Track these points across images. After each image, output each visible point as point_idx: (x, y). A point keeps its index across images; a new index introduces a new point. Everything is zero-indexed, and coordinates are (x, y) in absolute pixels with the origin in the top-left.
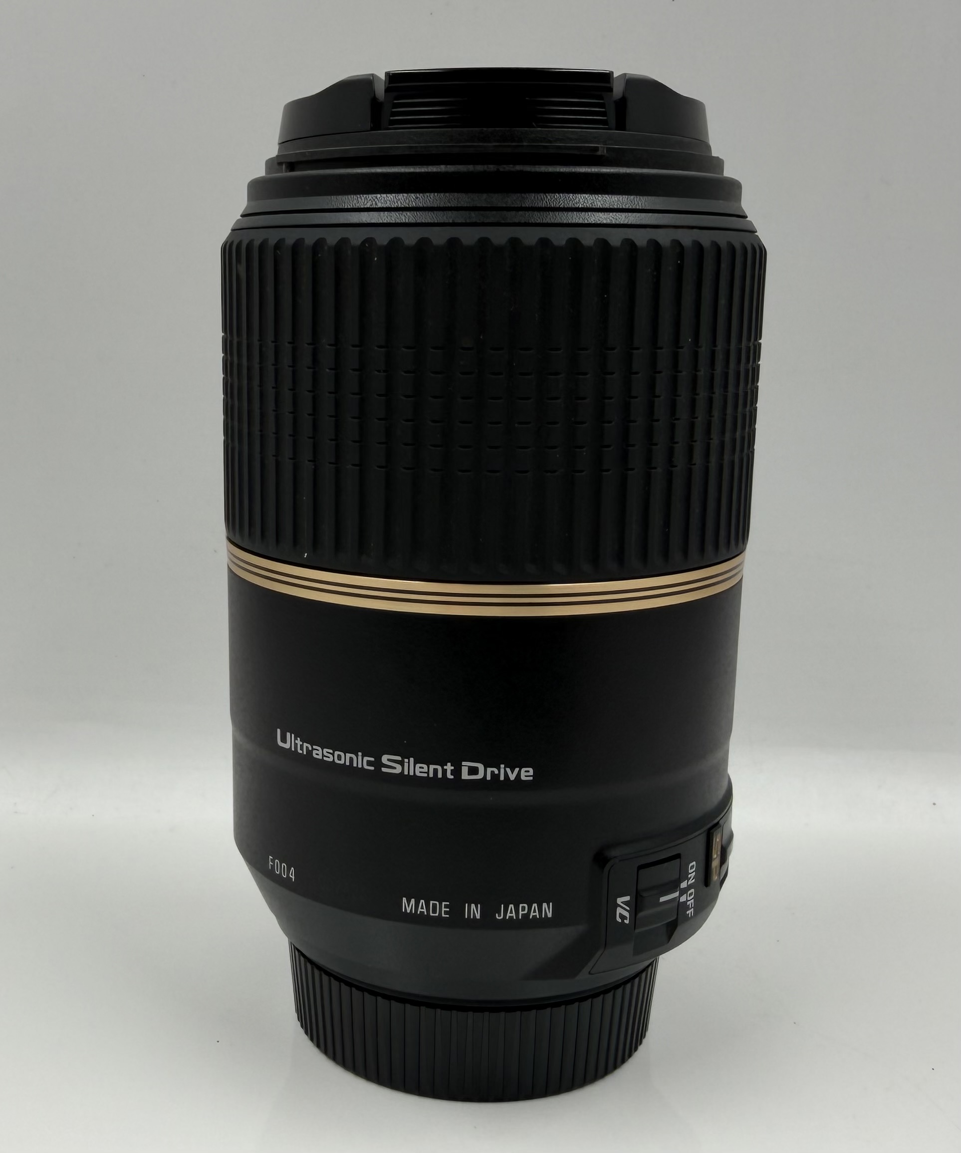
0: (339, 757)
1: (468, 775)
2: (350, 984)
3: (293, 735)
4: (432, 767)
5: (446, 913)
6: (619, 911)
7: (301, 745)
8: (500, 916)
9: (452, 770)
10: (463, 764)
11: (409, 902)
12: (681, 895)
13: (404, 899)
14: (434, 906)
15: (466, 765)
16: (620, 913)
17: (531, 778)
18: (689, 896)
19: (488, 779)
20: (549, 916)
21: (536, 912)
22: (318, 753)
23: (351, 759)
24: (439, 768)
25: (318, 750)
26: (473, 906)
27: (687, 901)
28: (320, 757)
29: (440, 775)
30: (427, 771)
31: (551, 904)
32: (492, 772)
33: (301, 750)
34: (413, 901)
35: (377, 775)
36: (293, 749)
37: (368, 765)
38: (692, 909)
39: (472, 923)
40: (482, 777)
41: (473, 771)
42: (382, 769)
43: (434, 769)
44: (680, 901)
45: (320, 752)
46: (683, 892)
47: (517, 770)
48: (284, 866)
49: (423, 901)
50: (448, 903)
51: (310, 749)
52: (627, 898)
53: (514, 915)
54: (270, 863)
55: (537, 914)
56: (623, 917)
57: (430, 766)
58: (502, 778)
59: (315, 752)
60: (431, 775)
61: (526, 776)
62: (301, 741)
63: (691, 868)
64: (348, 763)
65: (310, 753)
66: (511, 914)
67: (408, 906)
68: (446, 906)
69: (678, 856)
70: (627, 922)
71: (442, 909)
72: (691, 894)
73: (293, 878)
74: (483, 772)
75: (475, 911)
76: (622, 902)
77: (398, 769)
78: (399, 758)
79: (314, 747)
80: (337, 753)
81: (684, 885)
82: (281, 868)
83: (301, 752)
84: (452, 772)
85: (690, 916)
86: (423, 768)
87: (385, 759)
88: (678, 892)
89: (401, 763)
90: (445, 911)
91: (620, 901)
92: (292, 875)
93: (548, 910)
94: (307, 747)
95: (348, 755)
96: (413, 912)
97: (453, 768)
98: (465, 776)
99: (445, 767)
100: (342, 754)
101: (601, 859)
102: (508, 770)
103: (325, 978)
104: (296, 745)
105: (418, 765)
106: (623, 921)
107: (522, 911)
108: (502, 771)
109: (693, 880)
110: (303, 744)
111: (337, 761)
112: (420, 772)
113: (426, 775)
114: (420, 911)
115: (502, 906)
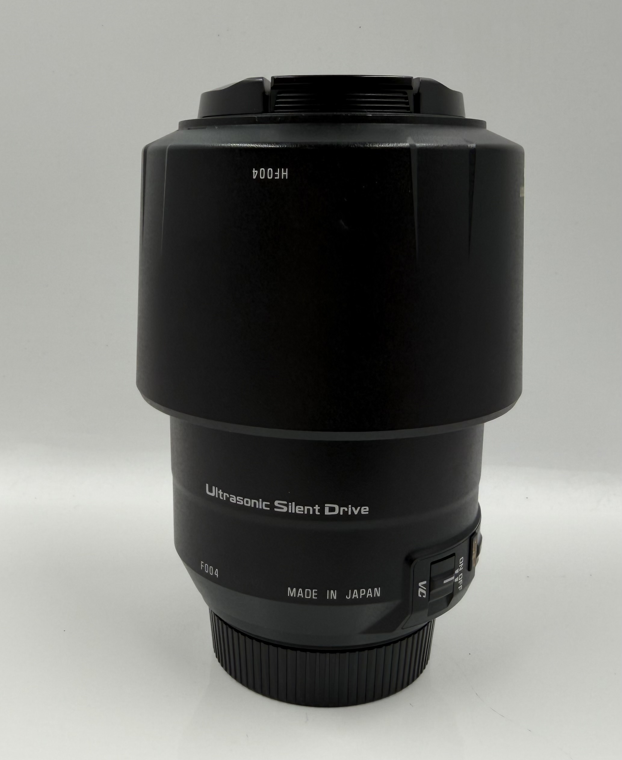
0: (247, 502)
1: (329, 512)
2: (252, 638)
3: (217, 488)
4: (306, 508)
5: (315, 596)
6: (420, 590)
7: (222, 494)
8: (348, 597)
9: (318, 509)
10: (325, 506)
11: (292, 590)
12: (455, 578)
13: (289, 589)
14: (308, 592)
15: (327, 506)
16: (421, 592)
17: (367, 513)
18: (460, 578)
19: (341, 514)
20: (378, 596)
21: (370, 594)
22: (233, 499)
23: (255, 503)
24: (311, 508)
25: (233, 498)
26: (332, 591)
27: (459, 581)
28: (235, 502)
29: (311, 513)
30: (303, 510)
31: (379, 588)
32: (344, 510)
33: (222, 497)
34: (294, 590)
35: (272, 513)
36: (217, 496)
37: (265, 507)
38: (461, 586)
39: (332, 602)
40: (338, 513)
41: (332, 509)
42: (275, 509)
43: (308, 509)
44: (455, 581)
45: (235, 499)
46: (457, 576)
47: (359, 508)
48: (211, 568)
49: (301, 589)
50: (317, 590)
51: (228, 496)
52: (425, 582)
53: (357, 596)
54: (202, 566)
55: (371, 595)
56: (422, 594)
57: (305, 507)
58: (350, 513)
59: (231, 499)
60: (306, 512)
61: (364, 512)
62: (222, 491)
63: (461, 561)
64: (253, 506)
65: (228, 499)
66: (355, 595)
67: (291, 592)
68: (315, 592)
69: (454, 555)
70: (424, 596)
71: (313, 594)
72: (461, 577)
73: (217, 575)
74: (338, 510)
75: (333, 595)
76: (421, 585)
77: (285, 509)
78: (286, 503)
79: (231, 496)
80: (245, 500)
81: (457, 572)
82: (209, 569)
83: (222, 498)
84: (319, 511)
85: (460, 590)
86: (301, 508)
87: (276, 503)
88: (454, 576)
89: (287, 506)
90: (314, 595)
91: (420, 584)
92: (216, 573)
93: (378, 592)
94: (226, 496)
95: (253, 501)
96: (295, 596)
97: (319, 508)
98: (327, 512)
99: (314, 508)
100: (249, 500)
101: (409, 560)
102: (354, 508)
103: (235, 634)
104: (219, 494)
105: (298, 507)
106: (422, 596)
107: (362, 593)
108: (350, 509)
109: (461, 568)
110: (223, 494)
111: (245, 504)
112: (299, 511)
113: (302, 513)
114: (299, 596)
115: (350, 591)
